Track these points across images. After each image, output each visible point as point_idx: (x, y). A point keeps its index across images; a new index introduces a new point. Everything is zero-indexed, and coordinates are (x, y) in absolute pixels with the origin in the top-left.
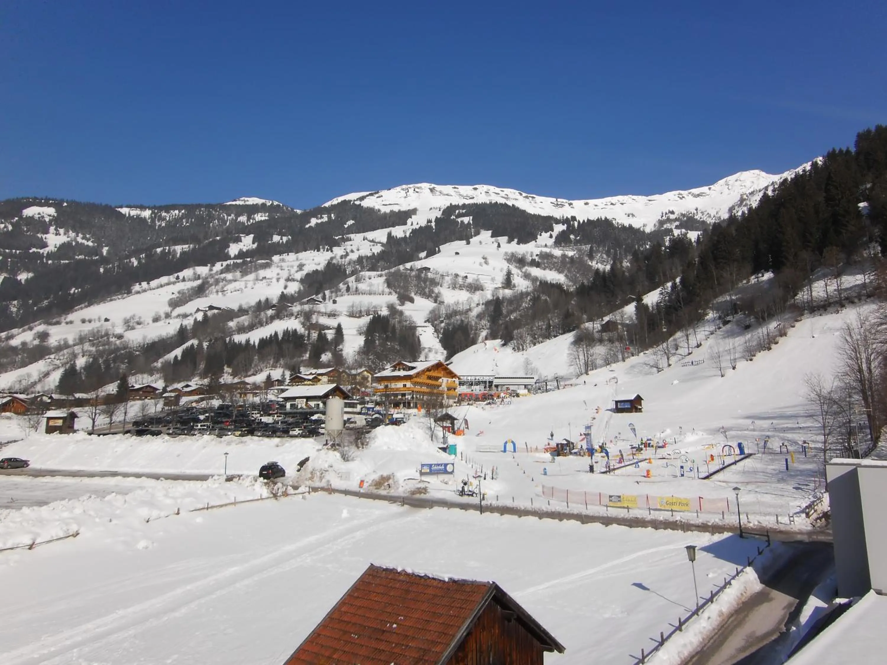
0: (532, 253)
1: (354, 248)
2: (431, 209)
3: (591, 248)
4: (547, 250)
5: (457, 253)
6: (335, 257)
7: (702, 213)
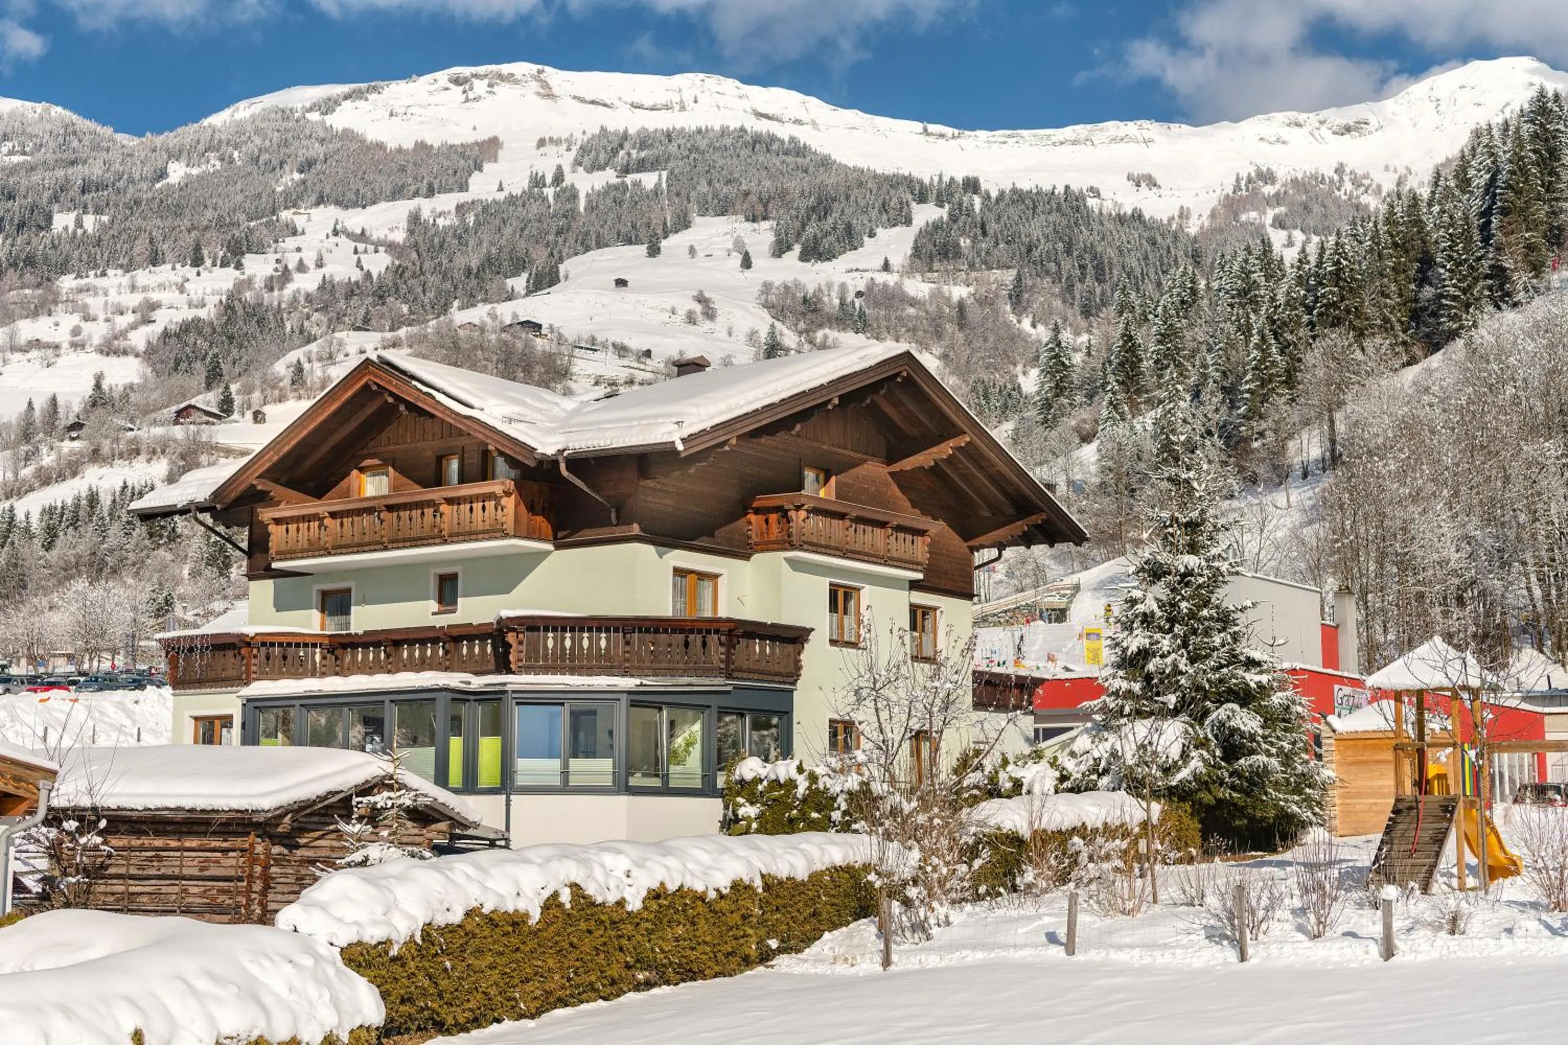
0: (843, 287)
1: (309, 258)
2: (541, 143)
3: (1019, 279)
4: (890, 279)
5: (621, 283)
6: (249, 282)
7: (1356, 183)
